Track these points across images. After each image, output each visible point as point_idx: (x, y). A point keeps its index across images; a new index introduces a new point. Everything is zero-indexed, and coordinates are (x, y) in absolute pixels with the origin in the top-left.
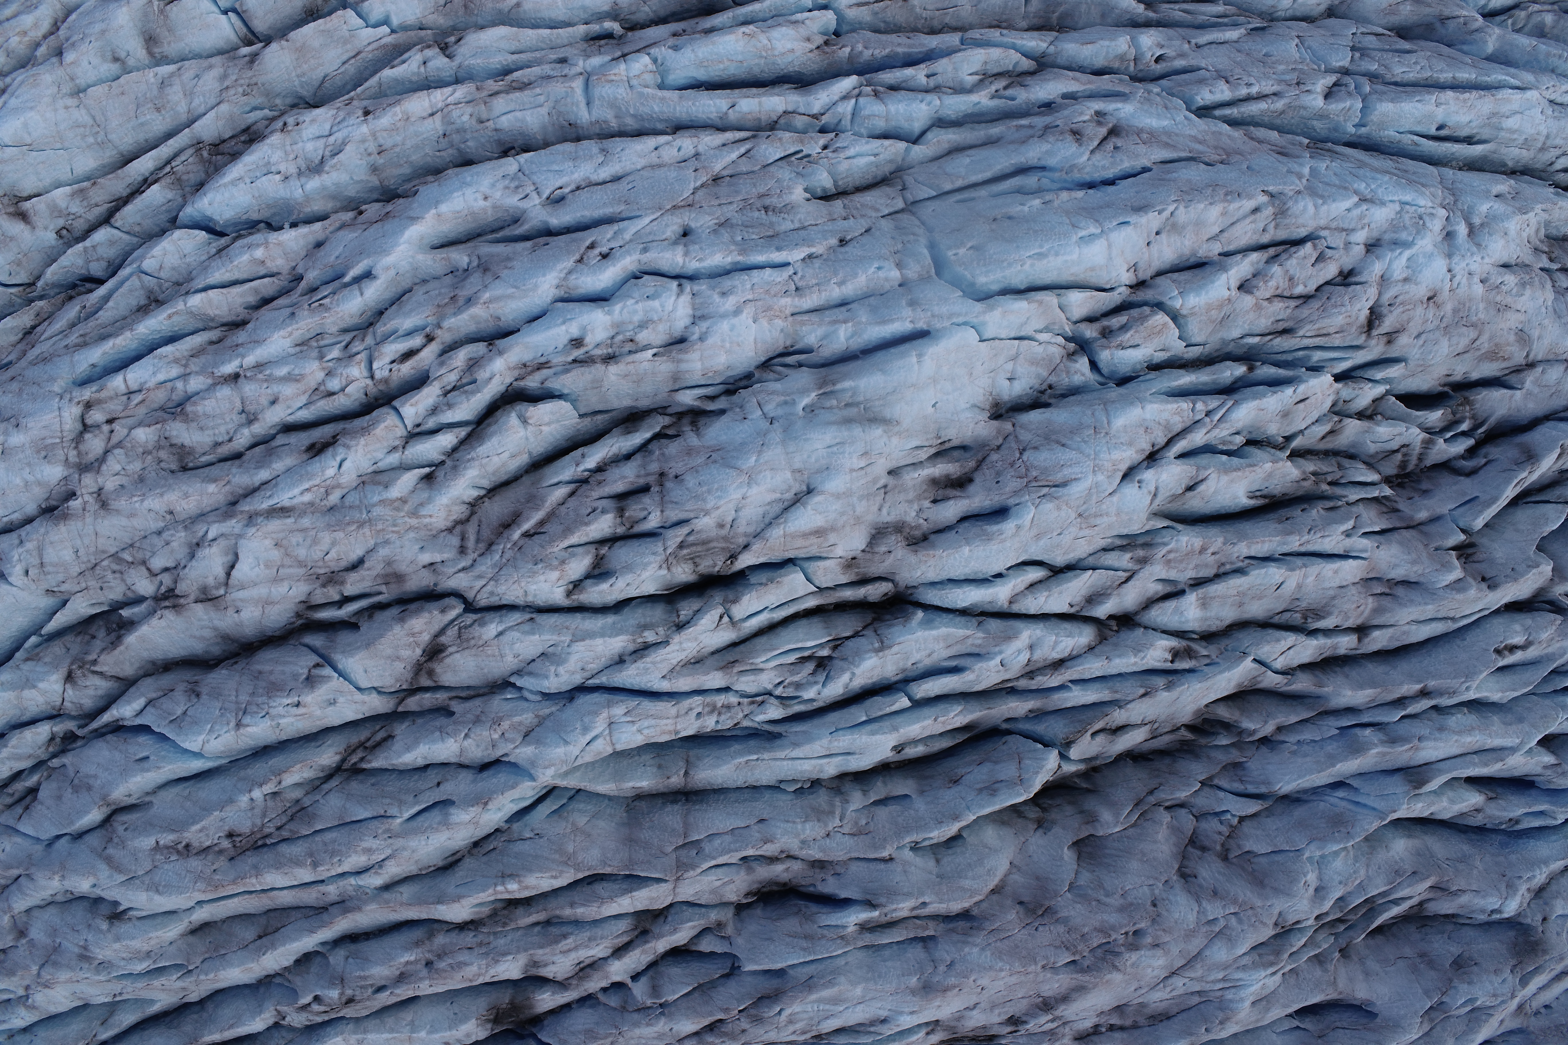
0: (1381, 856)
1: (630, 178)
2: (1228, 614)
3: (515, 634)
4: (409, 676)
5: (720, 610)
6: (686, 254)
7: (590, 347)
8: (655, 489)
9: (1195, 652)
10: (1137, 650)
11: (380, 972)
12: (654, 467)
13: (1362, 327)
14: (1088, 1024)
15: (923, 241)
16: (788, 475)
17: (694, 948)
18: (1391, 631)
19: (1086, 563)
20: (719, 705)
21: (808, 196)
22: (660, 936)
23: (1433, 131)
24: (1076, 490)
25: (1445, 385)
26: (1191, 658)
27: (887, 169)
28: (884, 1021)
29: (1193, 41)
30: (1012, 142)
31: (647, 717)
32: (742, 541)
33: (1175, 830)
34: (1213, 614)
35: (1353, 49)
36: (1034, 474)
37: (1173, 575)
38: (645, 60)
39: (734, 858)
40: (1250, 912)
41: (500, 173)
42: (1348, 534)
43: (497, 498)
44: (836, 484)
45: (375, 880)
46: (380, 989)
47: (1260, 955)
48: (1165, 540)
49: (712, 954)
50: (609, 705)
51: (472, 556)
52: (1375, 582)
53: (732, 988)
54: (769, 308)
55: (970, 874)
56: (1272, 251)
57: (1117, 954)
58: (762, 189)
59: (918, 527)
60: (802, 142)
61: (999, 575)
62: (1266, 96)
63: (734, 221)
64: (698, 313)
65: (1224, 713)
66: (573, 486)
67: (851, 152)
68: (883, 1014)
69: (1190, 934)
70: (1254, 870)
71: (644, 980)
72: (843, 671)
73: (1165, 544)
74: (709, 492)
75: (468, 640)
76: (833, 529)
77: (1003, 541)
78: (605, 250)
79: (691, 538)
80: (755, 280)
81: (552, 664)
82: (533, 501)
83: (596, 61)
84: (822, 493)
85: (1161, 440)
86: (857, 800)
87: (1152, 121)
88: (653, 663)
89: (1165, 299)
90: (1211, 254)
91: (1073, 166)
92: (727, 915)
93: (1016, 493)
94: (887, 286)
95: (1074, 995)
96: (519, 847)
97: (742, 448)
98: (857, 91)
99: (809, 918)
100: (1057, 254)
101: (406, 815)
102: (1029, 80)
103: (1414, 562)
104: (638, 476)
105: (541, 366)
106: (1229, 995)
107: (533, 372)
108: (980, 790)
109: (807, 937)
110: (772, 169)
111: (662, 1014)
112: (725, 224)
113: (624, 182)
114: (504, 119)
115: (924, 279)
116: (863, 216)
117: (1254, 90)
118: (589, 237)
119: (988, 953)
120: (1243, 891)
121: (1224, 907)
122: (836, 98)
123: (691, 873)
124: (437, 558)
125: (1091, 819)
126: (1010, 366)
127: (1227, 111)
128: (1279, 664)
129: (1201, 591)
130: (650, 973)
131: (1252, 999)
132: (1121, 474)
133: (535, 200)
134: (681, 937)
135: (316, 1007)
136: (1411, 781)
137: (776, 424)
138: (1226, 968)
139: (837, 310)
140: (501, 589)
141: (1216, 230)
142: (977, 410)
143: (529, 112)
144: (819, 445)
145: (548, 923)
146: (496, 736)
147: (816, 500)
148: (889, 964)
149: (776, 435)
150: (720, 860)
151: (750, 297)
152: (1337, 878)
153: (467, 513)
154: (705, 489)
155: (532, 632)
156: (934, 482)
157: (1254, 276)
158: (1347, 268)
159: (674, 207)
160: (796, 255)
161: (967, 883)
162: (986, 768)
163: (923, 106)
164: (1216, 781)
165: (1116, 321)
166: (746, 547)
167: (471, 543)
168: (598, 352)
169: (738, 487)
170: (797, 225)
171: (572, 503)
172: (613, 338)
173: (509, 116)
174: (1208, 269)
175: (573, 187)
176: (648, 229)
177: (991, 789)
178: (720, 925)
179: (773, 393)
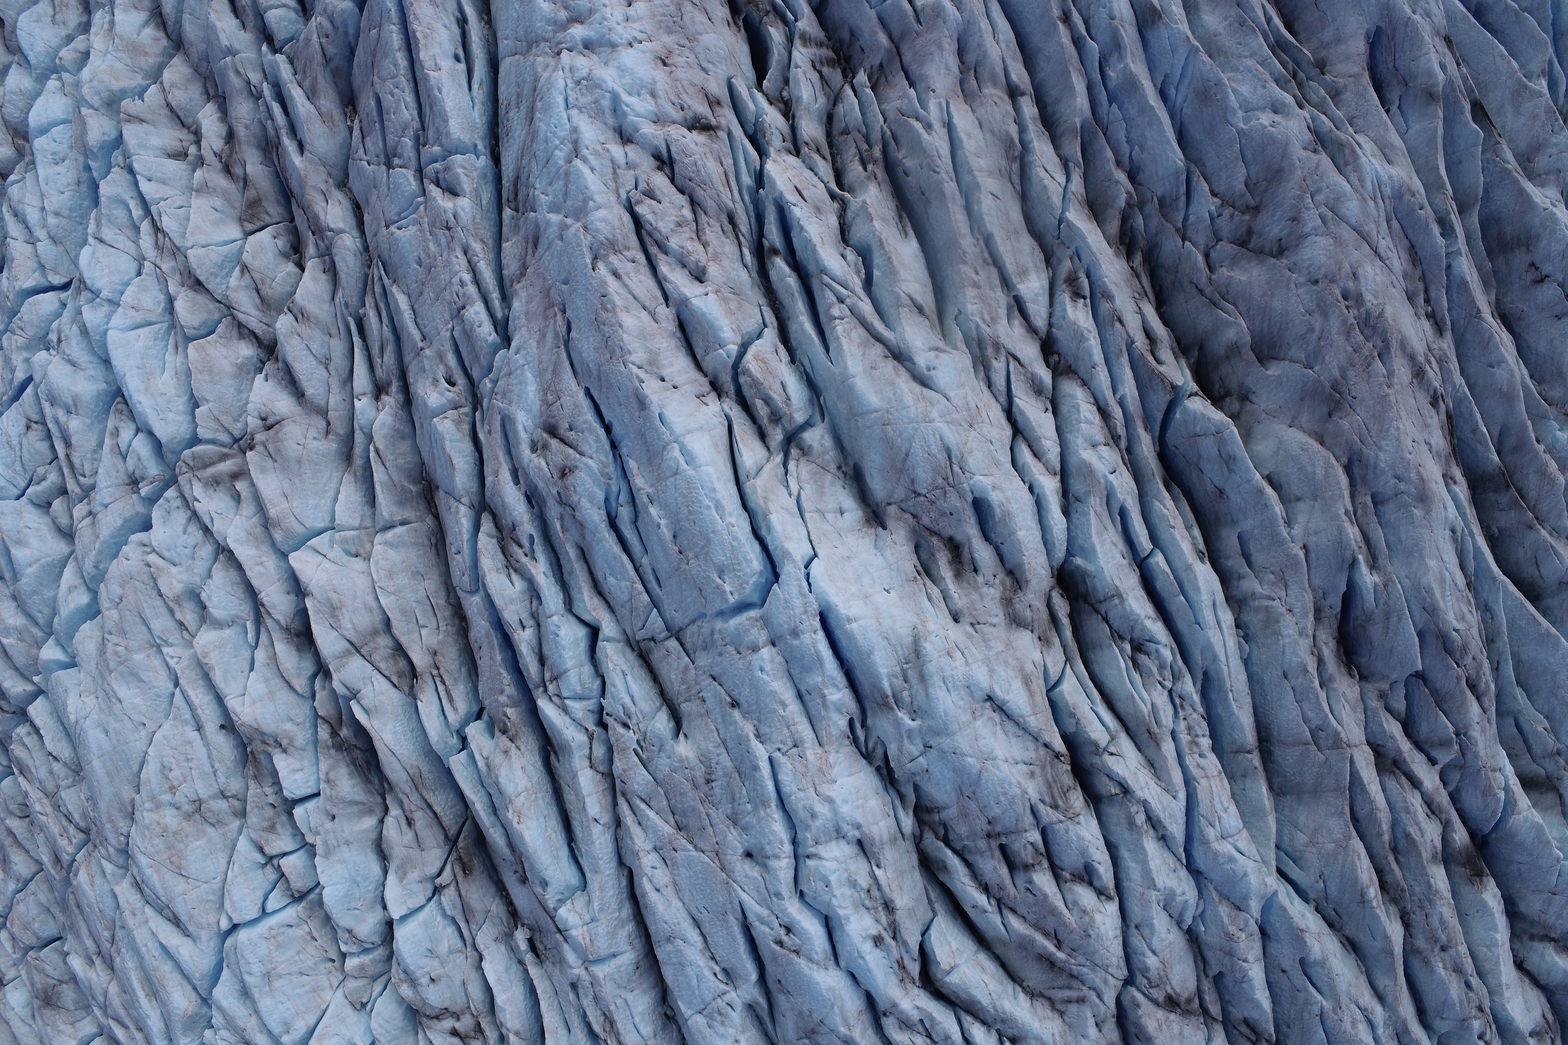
0: (1227, 41)
1: (694, 911)
2: (1027, 243)
3: (1156, 943)
4: (1193, 1018)
5: (1106, 757)
6: (777, 857)
7: (880, 928)
8: (1004, 840)
9: (1070, 273)
10: (1080, 337)
11: (1455, 989)
12: (982, 844)
13: (710, 136)
14: (1427, 325)
15: (719, 625)
16: (979, 723)
17: (1403, 715)
18: (1009, 62)
19: (1005, 403)
20: (1189, 738)
21: (681, 736)
22: (1399, 750)
23: (462, 66)
24: (952, 437)
25: (736, 23)
26: (1077, 278)
27: (631, 656)
28: (1453, 531)
29: (420, 344)
30: (583, 536)
31: (1213, 805)
32: (1042, 751)
33: (1234, 262)
34: (1030, 260)
35: (389, 165)
36: (940, 481)
37: (1003, 312)
38: (563, 912)
39: (1322, 695)
40: (1309, 181)
41: (707, 1032)
42: (928, 127)
43: (1022, 975)
44: (982, 678)
45: (1379, 1012)
46: (1468, 985)
47: (1346, 164)
48: (973, 327)
49: (1406, 698)
50: (1206, 842)
51: (1085, 991)
52: (966, 86)
53: (1437, 676)
54: (821, 770)
55: (1309, 469)
56: (653, 250)
57: (1368, 314)
58: (687, 786)
59: (1003, 583)
60: (624, 750)
61: (1031, 489)
62: (469, 262)
63: (729, 811)
64: (834, 835)
65: (1114, 226)
66: (1006, 912)
67: (627, 701)
68: (1448, 533)
69: (1339, 242)
70: (1265, 180)
71: (1434, 753)
72: (1144, 628)
73: (977, 326)
74: (1005, 794)
75: (1160, 978)
76: (1021, 669)
77: (1007, 498)
78: (783, 932)
79: (1048, 799)
80: (794, 789)
81: (1173, 900)
82: (1025, 945)
83: (571, 957)
84: (992, 689)
85: (879, 349)
86: (1250, 584)
87: (532, 390)
88: (1164, 810)
89: (731, 362)
90: (671, 317)
91: (602, 474)
92: (1371, 689)
93: (961, 495)
94: (779, 659)
95: (1409, 350)
96: (1333, 890)
97: (959, 771)
98: (555, 699)
99: (1369, 618)
100: (714, 490)
101: (1319, 997)
102: (506, 522)
103: (941, 48)
104: (993, 857)
105: (902, 966)
106: (1388, 191)
107: (907, 972)
108: (1230, 470)
109: (1387, 617)
110: (660, 776)
111: (1465, 734)
112: (734, 819)
113: (698, 916)
114: (644, 1032)
115: (766, 622)
116: (697, 683)
117: (467, 277)
118: (768, 946)
119: (1383, 443)
120: (1289, 190)
121: (1308, 209)
122: (568, 720)
123: (1343, 735)
124: (1091, 1021)
125: (1234, 349)
126: (830, 516)
127: (496, 303)
128: (1062, 179)
129: (1015, 280)
130: (1426, 747)
131: (1387, 166)
132: (926, 391)
133: (732, 996)
134: (1394, 728)
135: (1488, 1037)
136: (1153, 22)
137: (932, 743)
138: (1364, 199)
139: (810, 704)
140: (1114, 960)
141: (644, 315)
142: (880, 543)
143: (634, 1011)
144: (949, 701)
145: (1395, 850)
146: (1243, 936)
147: (999, 693)
148: (1403, 537)
149: (945, 742)
150: (1327, 709)
151: (812, 790)
152: (1260, 91)
153: (1041, 999)
154: (1002, 798)
155: (1151, 927)
156: (958, 575)
157: (684, 266)
158: (653, 162)
159: (723, 868)
160: (761, 752)
161: (1320, 472)
162: (1205, 465)
163: (562, 632)
164: (1180, 225)
165: (762, 410)
166: (1046, 745)
167: (1073, 994)
168: (884, 920)
169: (998, 768)
170: (723, 750)
171: (1022, 910)
172: (868, 909)
173: (641, 1027)
174: (685, 316)
175: (712, 963)
176: (753, 893)
177: (1228, 461)
178: (1382, 696)
179: (900, 749)
